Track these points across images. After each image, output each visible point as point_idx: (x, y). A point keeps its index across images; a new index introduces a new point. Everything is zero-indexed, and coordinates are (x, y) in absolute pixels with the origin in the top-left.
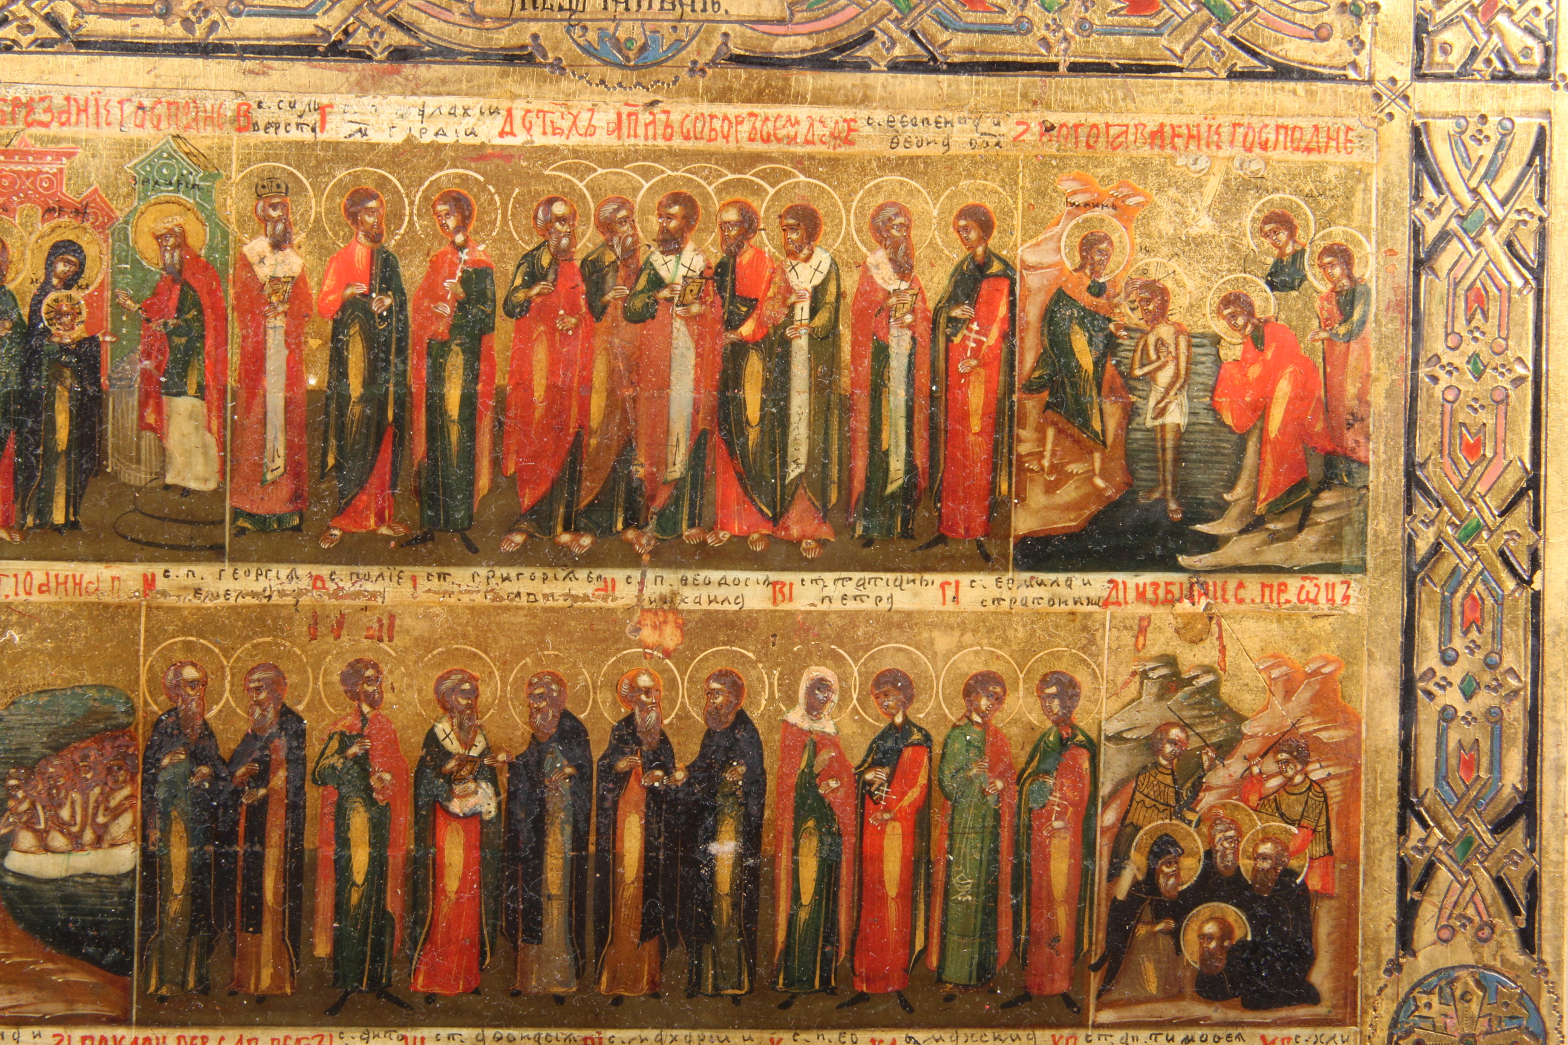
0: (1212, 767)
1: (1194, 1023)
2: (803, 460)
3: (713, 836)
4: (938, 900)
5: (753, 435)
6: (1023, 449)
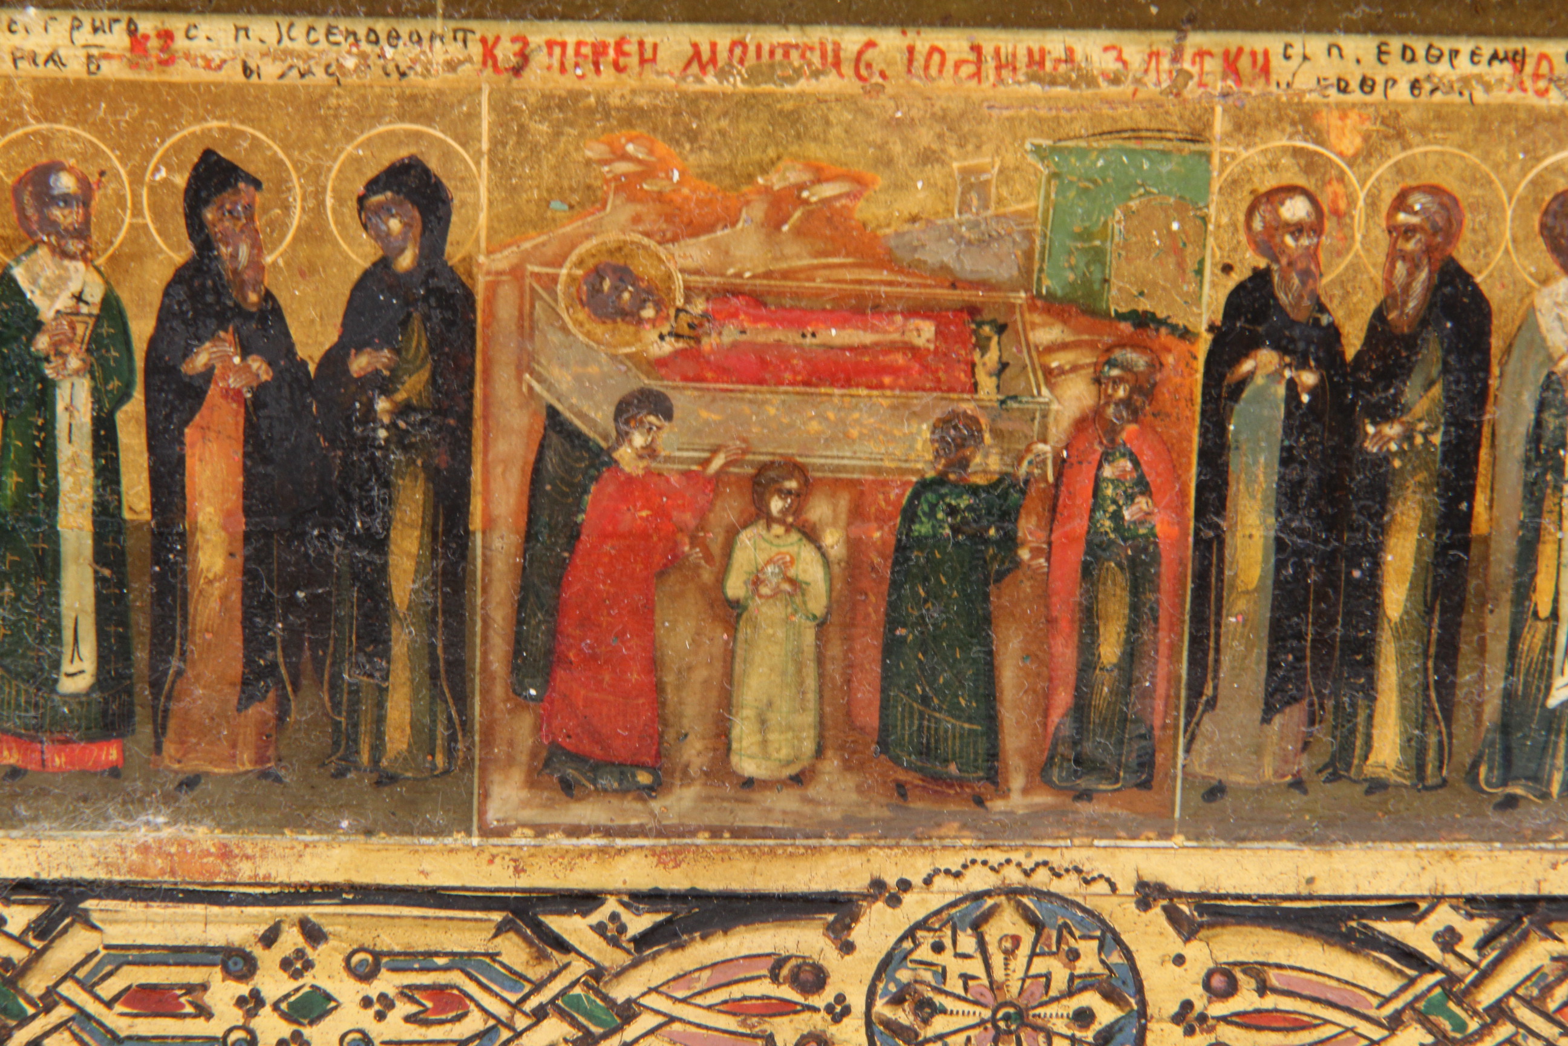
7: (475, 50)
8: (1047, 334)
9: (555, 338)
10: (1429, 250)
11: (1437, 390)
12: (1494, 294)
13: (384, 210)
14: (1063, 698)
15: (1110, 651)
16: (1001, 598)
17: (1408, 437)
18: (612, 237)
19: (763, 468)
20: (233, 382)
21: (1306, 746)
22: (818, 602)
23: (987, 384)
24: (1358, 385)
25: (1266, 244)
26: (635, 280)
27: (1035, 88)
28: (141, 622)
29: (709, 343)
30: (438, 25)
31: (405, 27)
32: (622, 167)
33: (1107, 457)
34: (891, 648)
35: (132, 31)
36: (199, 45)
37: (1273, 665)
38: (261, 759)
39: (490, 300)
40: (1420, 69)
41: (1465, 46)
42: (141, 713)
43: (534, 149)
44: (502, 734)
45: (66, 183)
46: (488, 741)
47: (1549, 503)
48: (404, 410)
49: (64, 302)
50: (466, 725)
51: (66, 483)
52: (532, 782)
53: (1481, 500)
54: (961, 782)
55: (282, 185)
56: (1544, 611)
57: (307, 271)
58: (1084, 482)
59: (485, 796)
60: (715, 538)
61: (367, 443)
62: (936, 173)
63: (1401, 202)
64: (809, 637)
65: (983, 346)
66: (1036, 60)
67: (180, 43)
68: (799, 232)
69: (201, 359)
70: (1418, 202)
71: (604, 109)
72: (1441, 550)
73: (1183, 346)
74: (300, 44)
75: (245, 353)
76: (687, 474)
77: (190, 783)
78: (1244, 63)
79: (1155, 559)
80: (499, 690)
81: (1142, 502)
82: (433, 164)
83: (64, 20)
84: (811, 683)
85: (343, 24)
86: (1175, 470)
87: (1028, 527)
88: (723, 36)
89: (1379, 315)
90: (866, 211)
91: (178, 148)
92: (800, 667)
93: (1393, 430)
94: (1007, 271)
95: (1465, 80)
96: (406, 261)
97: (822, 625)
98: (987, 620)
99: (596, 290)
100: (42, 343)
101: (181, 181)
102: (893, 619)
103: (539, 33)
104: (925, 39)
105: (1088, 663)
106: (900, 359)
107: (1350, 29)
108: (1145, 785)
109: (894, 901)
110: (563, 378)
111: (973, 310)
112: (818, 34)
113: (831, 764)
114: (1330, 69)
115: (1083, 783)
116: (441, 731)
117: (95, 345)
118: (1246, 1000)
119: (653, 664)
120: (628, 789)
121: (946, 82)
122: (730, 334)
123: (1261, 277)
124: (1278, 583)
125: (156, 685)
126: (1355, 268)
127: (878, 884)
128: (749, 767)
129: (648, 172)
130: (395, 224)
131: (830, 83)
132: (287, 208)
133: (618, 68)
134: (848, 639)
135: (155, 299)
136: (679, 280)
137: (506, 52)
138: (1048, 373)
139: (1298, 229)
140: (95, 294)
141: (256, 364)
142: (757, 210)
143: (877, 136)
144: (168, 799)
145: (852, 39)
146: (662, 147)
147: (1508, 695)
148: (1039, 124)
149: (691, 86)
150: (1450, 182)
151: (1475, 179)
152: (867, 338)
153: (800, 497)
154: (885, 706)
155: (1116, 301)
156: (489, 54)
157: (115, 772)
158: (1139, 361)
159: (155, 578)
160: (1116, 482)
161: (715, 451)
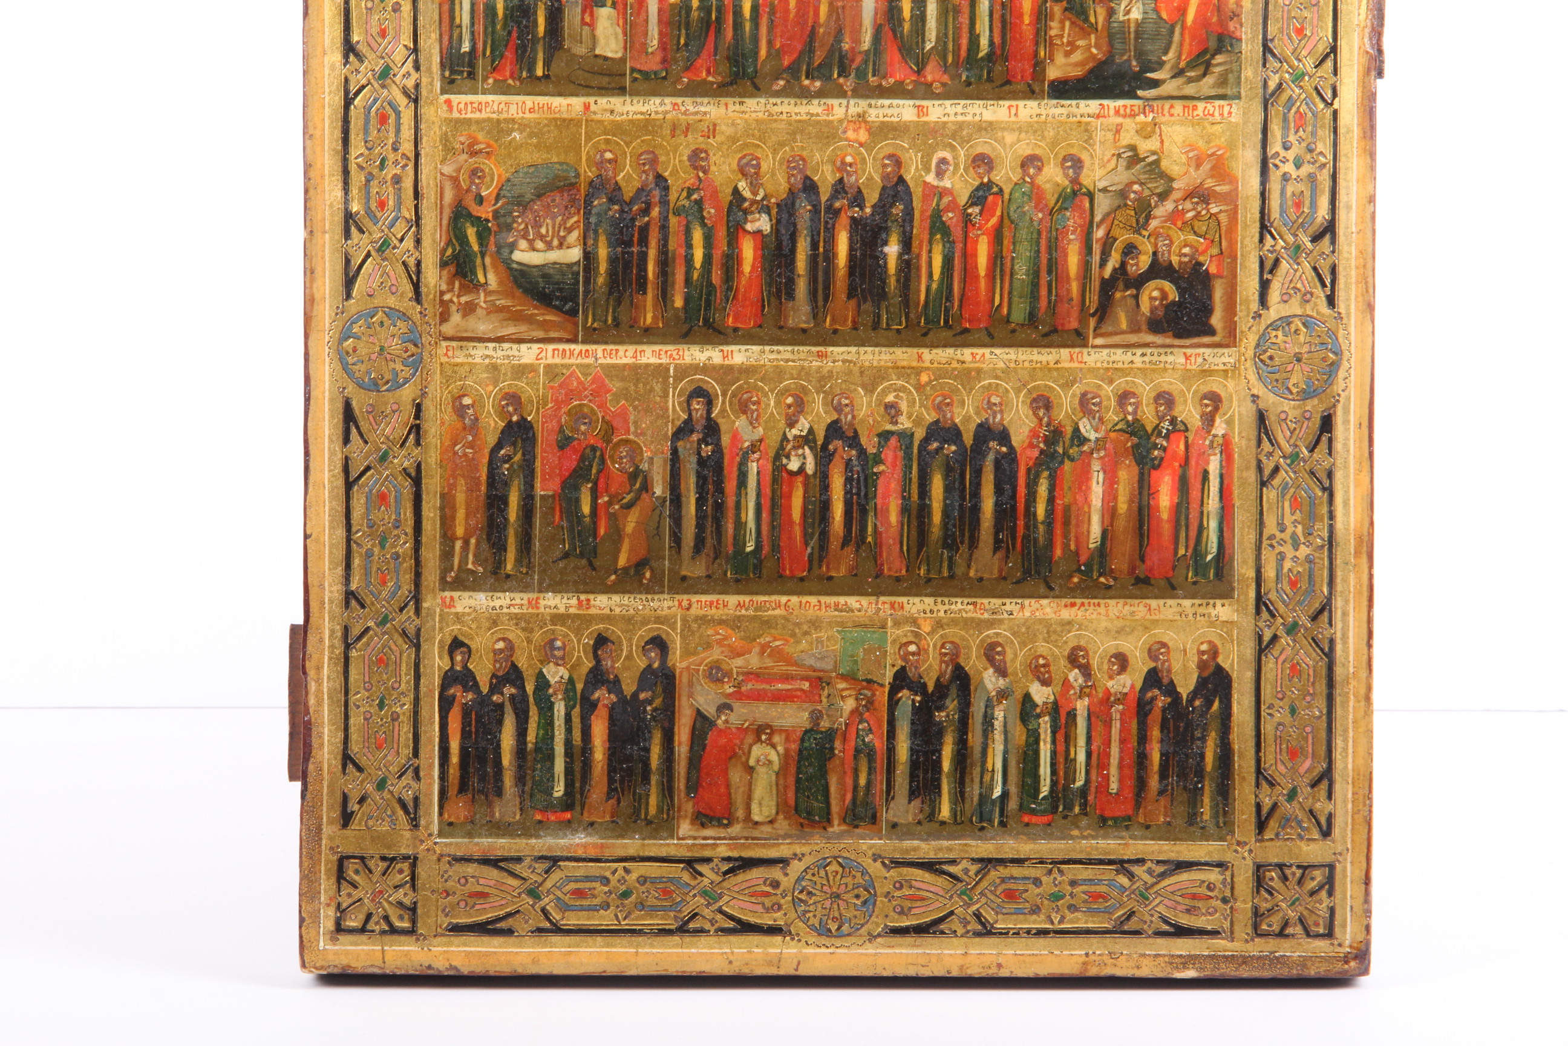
0: (1156, 206)
1: (1147, 345)
2: (933, 39)
3: (885, 243)
4: (1007, 278)
5: (907, 26)
6: (1053, 33)
7: (676, 603)
8: (842, 685)
9: (699, 688)
10: (952, 660)
11: (956, 702)
12: (971, 673)
13: (650, 650)
14: (849, 796)
15: (862, 781)
16: (830, 765)
17: (948, 716)
18: (715, 657)
19: (760, 726)
20: (606, 702)
21: (921, 811)
22: (776, 767)
23: (824, 700)
24: (933, 701)
25: (904, 658)
26: (722, 670)
27: (836, 613)
28: (578, 776)
29: (743, 689)
30: (666, 596)
31: (656, 597)
32: (719, 637)
33: (860, 722)
34: (798, 781)
35: (578, 599)
36: (597, 603)
37: (911, 786)
38: (612, 817)
39: (680, 677)
40: (946, 607)
41: (959, 600)
42: (577, 803)
43: (693, 633)
44: (683, 808)
45: (559, 644)
46: (679, 810)
47: (990, 736)
48: (655, 710)
49: (557, 679)
50: (673, 806)
51: (557, 733)
52: (692, 823)
53: (970, 735)
54: (820, 822)
55: (620, 644)
56: (990, 769)
57: (627, 669)
58: (854, 730)
59: (678, 827)
60: (746, 747)
61: (645, 718)
62: (808, 638)
63: (943, 646)
64: (774, 777)
65: (823, 689)
66: (837, 605)
67: (592, 602)
68: (770, 656)
69: (596, 695)
70: (948, 646)
71: (713, 620)
72: (959, 751)
73: (881, 689)
74: (626, 602)
75: (609, 692)
76: (738, 728)
77: (592, 824)
78: (896, 606)
79: (875, 752)
80: (683, 795)
81: (871, 736)
82: (664, 637)
83: (559, 596)
84: (774, 792)
85: (639, 596)
86: (880, 727)
87: (838, 744)
88: (746, 599)
89: (938, 679)
90: (789, 649)
91: (591, 633)
92: (771, 786)
93: (943, 714)
94: (830, 667)
95: (960, 610)
96: (656, 665)
97: (777, 774)
98: (826, 772)
99: (711, 674)
100: (551, 691)
101: (592, 642)
102: (799, 771)
103: (694, 598)
104: (805, 599)
105: (856, 787)
106: (799, 693)
107: (926, 595)
108: (874, 823)
109: (800, 860)
110: (701, 700)
111: (820, 679)
112: (774, 598)
113: (781, 817)
114: (921, 607)
115: (855, 823)
116: (665, 808)
117: (566, 691)
118: (906, 892)
119: (728, 786)
120: (720, 825)
121: (811, 611)
122: (750, 686)
123: (903, 668)
124: (911, 761)
125: (582, 795)
126: (930, 666)
127: (795, 855)
128: (756, 818)
129: (726, 638)
130: (653, 654)
131: (777, 612)
132: (622, 650)
133: (717, 608)
134: (785, 779)
135: (584, 678)
136: (735, 670)
137: (685, 603)
138: (842, 697)
139: (913, 654)
140: (566, 676)
141: (613, 696)
142: (756, 650)
143: (791, 627)
144: (585, 829)
145: (784, 599)
146: (730, 631)
147: (981, 795)
148: (838, 624)
149: (738, 613)
150: (957, 640)
151: (963, 639)
152: (790, 687)
153: (771, 735)
154: (796, 798)
155: (860, 676)
156: (680, 604)
157: (569, 821)
158: (869, 694)
159: (582, 761)
160: (863, 730)
161: (745, 721)
